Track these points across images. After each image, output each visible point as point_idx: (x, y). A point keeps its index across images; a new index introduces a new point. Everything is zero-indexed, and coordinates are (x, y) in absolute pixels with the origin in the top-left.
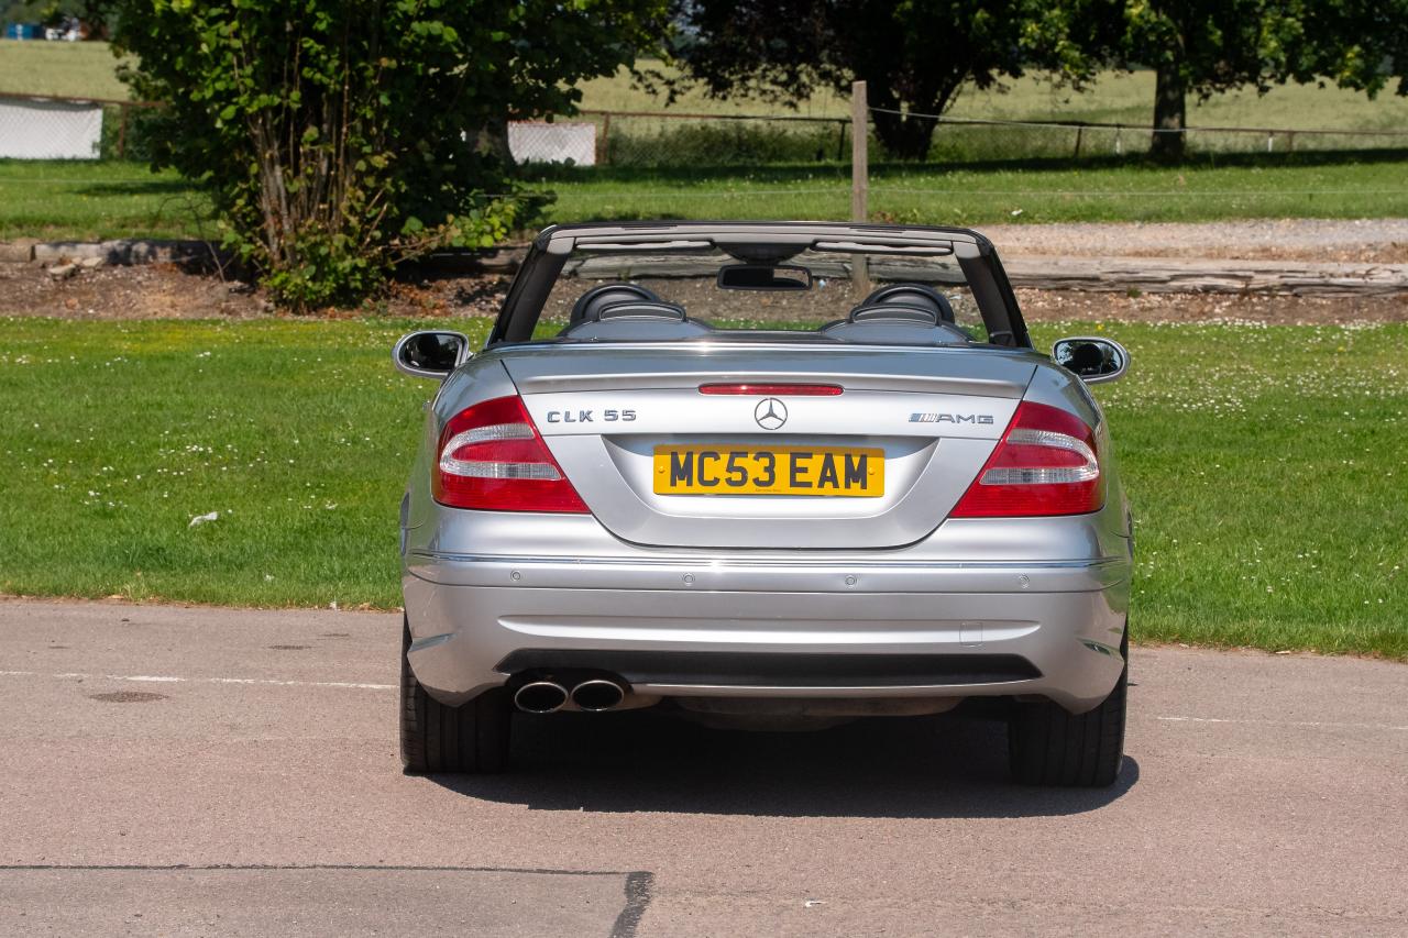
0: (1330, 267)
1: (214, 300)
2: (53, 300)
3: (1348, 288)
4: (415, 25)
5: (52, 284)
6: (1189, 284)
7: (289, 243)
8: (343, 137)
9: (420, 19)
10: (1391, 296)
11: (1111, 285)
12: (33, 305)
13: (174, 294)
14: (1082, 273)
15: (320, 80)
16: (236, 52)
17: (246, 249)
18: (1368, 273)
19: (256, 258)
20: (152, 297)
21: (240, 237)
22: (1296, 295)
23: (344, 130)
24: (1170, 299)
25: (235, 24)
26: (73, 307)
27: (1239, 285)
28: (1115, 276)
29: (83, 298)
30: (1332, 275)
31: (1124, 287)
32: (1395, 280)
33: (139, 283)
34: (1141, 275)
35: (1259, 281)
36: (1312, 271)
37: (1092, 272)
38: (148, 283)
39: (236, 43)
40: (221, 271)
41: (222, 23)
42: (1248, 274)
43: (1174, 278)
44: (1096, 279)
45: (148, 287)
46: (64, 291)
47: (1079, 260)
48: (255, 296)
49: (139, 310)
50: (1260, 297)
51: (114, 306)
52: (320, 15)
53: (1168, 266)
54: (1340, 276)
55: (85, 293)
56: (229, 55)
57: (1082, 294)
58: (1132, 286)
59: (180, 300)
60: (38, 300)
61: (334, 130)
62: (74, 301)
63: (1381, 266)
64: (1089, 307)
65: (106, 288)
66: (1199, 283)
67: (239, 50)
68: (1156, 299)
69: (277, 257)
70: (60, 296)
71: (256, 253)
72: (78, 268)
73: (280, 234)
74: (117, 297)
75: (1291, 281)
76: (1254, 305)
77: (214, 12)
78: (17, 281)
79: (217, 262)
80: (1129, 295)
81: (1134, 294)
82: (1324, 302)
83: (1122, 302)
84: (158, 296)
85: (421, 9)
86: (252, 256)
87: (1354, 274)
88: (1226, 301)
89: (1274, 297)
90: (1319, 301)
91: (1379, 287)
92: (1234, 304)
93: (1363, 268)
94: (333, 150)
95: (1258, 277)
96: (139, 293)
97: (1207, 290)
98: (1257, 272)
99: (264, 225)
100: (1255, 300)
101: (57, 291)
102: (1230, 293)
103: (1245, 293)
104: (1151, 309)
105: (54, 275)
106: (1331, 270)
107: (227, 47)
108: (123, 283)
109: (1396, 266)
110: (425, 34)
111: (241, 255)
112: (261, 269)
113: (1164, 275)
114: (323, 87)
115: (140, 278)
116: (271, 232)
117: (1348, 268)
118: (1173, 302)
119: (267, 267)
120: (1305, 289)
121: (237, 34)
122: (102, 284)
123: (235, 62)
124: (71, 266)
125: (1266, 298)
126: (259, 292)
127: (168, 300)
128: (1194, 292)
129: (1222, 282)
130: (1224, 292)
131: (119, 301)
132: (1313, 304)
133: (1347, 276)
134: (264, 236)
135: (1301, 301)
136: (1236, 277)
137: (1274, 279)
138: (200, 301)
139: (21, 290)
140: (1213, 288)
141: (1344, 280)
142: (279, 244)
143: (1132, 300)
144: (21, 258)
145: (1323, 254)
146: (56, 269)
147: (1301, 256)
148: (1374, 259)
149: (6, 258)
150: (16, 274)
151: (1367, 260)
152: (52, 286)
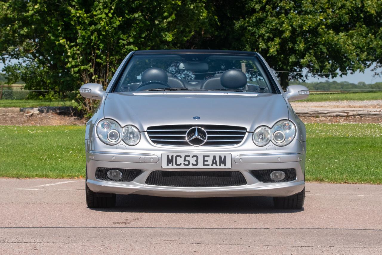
0: (368, 109)
1: (71, 121)
2: (28, 122)
3: (375, 115)
4: (126, 47)
5: (26, 118)
6: (332, 114)
7: (92, 105)
8: (107, 77)
9: (127, 45)
11: (311, 115)
12: (22, 124)
13: (60, 120)
14: (303, 112)
15: (101, 62)
16: (78, 54)
17: (80, 108)
18: (380, 111)
19: (83, 110)
20: (54, 121)
21: (78, 104)
22: (361, 117)
23: (107, 75)
24: (327, 118)
25: (78, 47)
26: (33, 124)
27: (346, 114)
28: (312, 113)
29: (35, 122)
30: (370, 112)
31: (314, 115)
33: (50, 117)
34: (319, 112)
35: (351, 113)
36: (365, 111)
37: (306, 111)
38: (52, 118)
39: (78, 52)
40: (72, 114)
41: (74, 47)
42: (348, 111)
43: (328, 113)
44: (307, 113)
45: (53, 118)
46: (30, 120)
47: (303, 108)
48: (82, 120)
49: (51, 124)
50: (351, 117)
51: (44, 123)
52: (101, 44)
53: (326, 109)
54: (373, 112)
55: (36, 120)
56: (76, 56)
57: (303, 117)
58: (317, 115)
59: (62, 122)
60: (23, 122)
61: (104, 75)
62: (33, 122)
64: (306, 120)
65: (41, 119)
66: (335, 114)
67: (79, 54)
68: (324, 118)
69: (88, 109)
70: (29, 121)
71: (83, 109)
72: (33, 114)
73: (89, 103)
74: (45, 121)
75: (360, 113)
76: (350, 120)
77: (72, 44)
78: (16, 117)
79: (72, 112)
80: (316, 117)
81: (318, 117)
82: (369, 119)
83: (315, 119)
84: (56, 121)
85: (128, 42)
86: (82, 109)
87: (376, 111)
88: (343, 118)
89: (355, 117)
90: (367, 118)
92: (345, 119)
93: (379, 110)
94: (104, 80)
95: (350, 112)
96: (50, 120)
97: (337, 116)
98: (350, 111)
99: (85, 101)
100: (350, 118)
101: (28, 120)
102: (343, 117)
103: (347, 116)
104: (323, 121)
105: (27, 116)
106: (370, 110)
107: (76, 53)
108: (45, 117)
110: (129, 49)
111: (79, 109)
112: (84, 113)
113: (325, 112)
114: (101, 64)
115: (50, 116)
116: (87, 103)
117: (375, 110)
118: (329, 119)
119: (86, 112)
120: (364, 115)
121: (78, 50)
122: (40, 118)
123: (78, 57)
124: (31, 113)
125: (353, 118)
126: (83, 119)
127: (59, 122)
128: (334, 116)
129: (341, 114)
130: (342, 116)
131: (45, 122)
132: (366, 119)
133: (375, 112)
134: (85, 104)
135: (363, 118)
136: (345, 112)
137: (355, 113)
138: (67, 122)
139: (18, 120)
140: (339, 115)
141: (374, 113)
142: (89, 106)
143: (317, 119)
144: (17, 112)
145: (365, 107)
146: (27, 115)
147: (360, 107)
148: (380, 108)
149: (13, 112)
150: (16, 116)
151: (378, 108)
152: (26, 119)
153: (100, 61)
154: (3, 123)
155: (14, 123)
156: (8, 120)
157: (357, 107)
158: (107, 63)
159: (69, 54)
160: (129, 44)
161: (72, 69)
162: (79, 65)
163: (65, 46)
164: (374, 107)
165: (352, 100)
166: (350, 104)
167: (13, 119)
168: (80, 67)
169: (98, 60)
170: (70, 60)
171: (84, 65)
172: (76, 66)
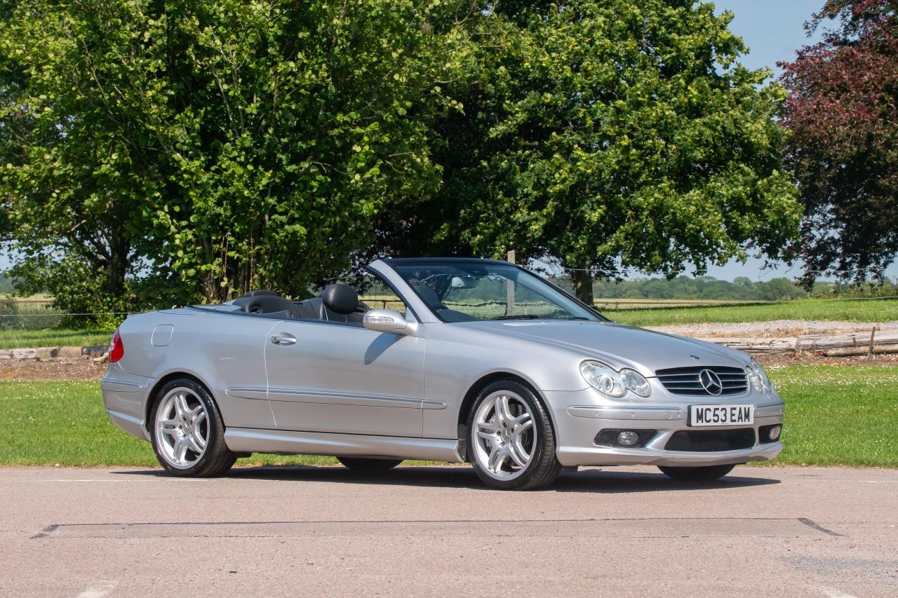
0: (749, 340)
2: (98, 373)
3: (762, 350)
4: (287, 227)
9: (288, 223)
10: (783, 354)
12: (88, 377)
15: (238, 257)
18: (771, 343)
32: (785, 346)
36: (743, 342)
46: (102, 369)
54: (757, 344)
60: (90, 375)
63: (777, 339)
70: (101, 372)
78: (76, 365)
85: (290, 218)
87: (764, 343)
91: (777, 349)
93: (769, 340)
101: (97, 370)
105: (95, 362)
106: (752, 342)
107: (190, 241)
109: (785, 340)
110: (292, 231)
114: (238, 260)
117: (760, 340)
124: (105, 357)
133: (760, 344)
139: (80, 370)
141: (759, 347)
144: (77, 354)
145: (744, 335)
146: (95, 359)
147: (733, 336)
148: (770, 336)
149: (69, 355)
150: (75, 363)
151: (767, 337)
152: (95, 367)
153: (237, 255)
154: (52, 376)
155: (72, 376)
156: (60, 371)
157: (727, 336)
158: (250, 259)
159: (177, 242)
160: (292, 221)
161: (184, 272)
162: (196, 264)
163: (169, 227)
164: (760, 335)
165: (717, 321)
166: (715, 331)
167: (70, 369)
168: (198, 267)
169: (232, 254)
170: (180, 253)
171: (206, 264)
172: (191, 265)
